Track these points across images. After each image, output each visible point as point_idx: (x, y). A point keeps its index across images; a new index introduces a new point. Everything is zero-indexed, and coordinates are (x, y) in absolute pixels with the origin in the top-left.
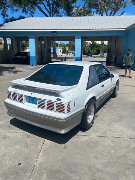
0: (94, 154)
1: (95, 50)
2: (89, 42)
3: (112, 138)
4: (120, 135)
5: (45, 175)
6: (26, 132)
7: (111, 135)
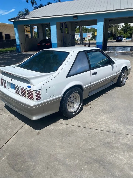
0: (62, 143)
1: (129, 33)
2: (122, 25)
3: (90, 130)
4: (101, 127)
5: (6, 156)
6: (13, 115)
7: (92, 126)
